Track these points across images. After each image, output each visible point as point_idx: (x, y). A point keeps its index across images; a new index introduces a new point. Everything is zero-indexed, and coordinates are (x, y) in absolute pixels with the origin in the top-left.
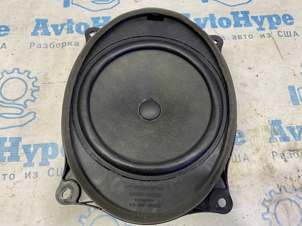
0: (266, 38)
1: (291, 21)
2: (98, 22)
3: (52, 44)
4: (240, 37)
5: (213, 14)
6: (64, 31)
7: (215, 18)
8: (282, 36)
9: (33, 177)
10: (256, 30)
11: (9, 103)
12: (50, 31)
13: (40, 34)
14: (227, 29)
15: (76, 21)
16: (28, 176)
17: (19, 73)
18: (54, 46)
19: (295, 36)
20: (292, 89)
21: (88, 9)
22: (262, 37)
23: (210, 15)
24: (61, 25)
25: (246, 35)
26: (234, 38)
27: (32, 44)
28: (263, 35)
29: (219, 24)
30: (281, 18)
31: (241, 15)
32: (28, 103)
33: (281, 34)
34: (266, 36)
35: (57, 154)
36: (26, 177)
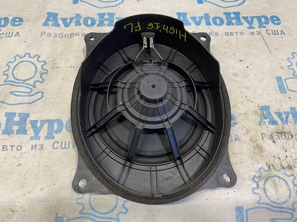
0: (256, 35)
1: (279, 22)
2: (103, 17)
3: (61, 35)
4: (232, 34)
5: (208, 14)
6: (73, 24)
7: (210, 17)
8: (270, 34)
9: (39, 149)
10: (247, 28)
11: (20, 83)
12: (59, 23)
13: (50, 25)
14: (221, 27)
15: (84, 15)
16: (34, 148)
17: (30, 57)
18: (62, 37)
19: (282, 34)
20: (279, 79)
21: (95, 6)
22: (252, 35)
23: (205, 14)
24: (70, 19)
25: (238, 32)
26: (227, 35)
27: (43, 33)
28: (253, 32)
29: (213, 22)
30: (269, 18)
31: (233, 16)
32: (37, 84)
33: (269, 32)
34: (256, 33)
35: (62, 129)
36: (32, 149)
